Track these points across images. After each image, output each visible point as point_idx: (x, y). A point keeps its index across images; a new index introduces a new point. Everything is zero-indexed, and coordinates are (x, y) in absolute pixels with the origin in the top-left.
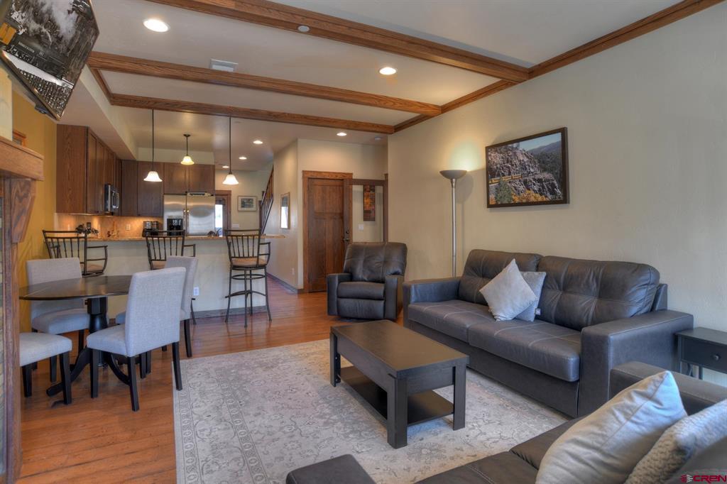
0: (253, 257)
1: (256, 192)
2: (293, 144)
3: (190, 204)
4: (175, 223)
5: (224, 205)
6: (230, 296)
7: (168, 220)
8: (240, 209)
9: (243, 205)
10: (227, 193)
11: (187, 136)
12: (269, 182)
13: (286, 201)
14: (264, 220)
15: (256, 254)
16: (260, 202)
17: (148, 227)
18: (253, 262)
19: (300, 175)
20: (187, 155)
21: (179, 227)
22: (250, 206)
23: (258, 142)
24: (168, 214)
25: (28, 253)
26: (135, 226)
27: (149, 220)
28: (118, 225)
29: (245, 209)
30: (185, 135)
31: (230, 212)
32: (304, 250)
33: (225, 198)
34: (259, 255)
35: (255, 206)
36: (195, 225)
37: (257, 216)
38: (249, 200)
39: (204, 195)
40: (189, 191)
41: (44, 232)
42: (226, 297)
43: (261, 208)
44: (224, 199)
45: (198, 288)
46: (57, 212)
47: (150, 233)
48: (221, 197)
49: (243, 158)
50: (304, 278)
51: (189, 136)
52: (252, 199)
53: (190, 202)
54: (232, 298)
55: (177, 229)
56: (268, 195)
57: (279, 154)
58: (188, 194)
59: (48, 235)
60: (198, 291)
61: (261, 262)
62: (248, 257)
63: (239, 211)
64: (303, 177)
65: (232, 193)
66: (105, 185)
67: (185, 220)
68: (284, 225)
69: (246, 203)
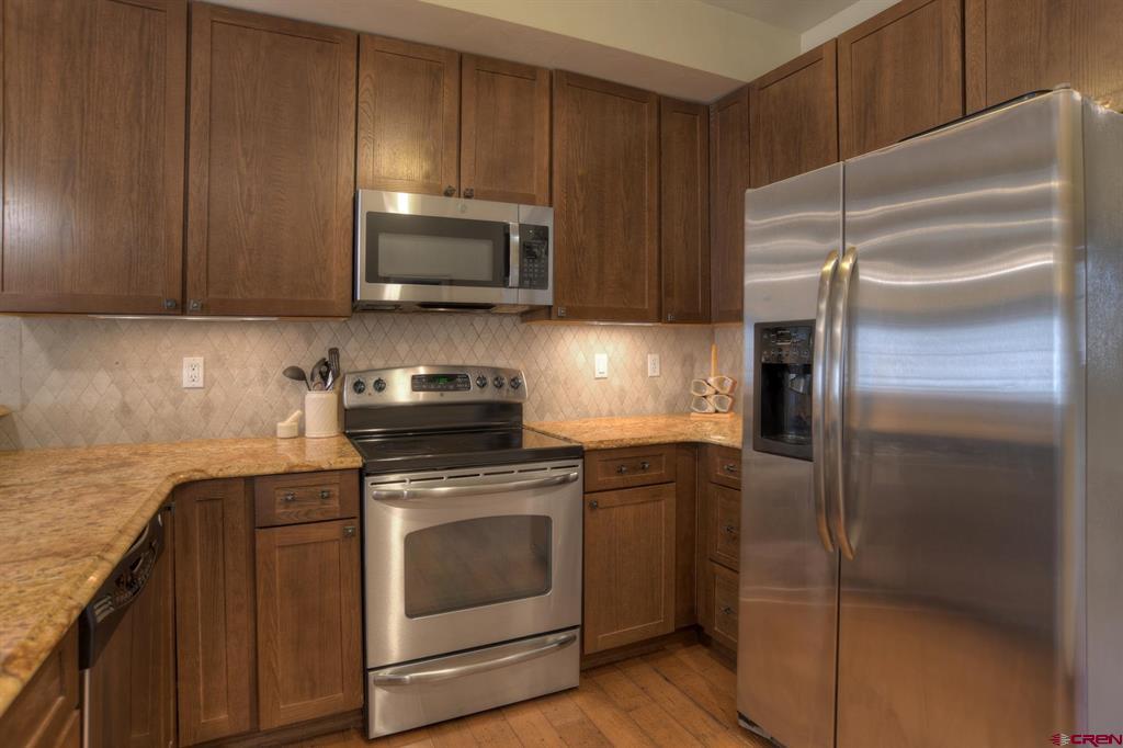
7: (756, 328)
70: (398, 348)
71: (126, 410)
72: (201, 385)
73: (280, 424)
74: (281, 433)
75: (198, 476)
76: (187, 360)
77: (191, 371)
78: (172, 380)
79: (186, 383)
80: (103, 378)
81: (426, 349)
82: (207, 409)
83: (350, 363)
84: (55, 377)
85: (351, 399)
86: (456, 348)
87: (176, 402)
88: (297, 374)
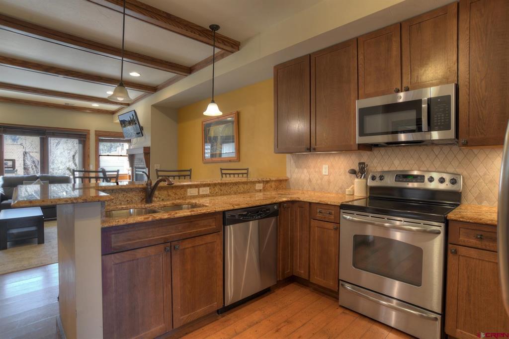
70: (394, 162)
71: (310, 180)
72: (327, 174)
73: (347, 190)
74: (347, 193)
75: (297, 199)
76: (324, 166)
77: (325, 170)
78: (320, 172)
79: (324, 173)
80: (305, 171)
81: (408, 163)
82: (329, 182)
83: (374, 168)
84: (296, 170)
85: (371, 183)
86: (423, 163)
87: (321, 179)
88: (353, 172)
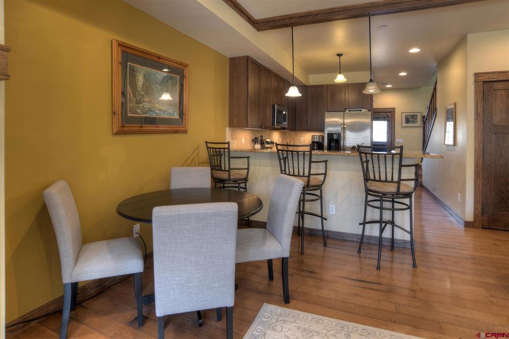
0: (392, 181)
1: (420, 107)
2: (461, 42)
3: (347, 121)
4: (335, 137)
5: (388, 121)
6: (364, 223)
7: (328, 134)
8: (404, 125)
9: (407, 121)
10: (390, 110)
11: (339, 55)
12: (433, 95)
13: (451, 115)
14: (427, 133)
15: (396, 178)
16: (424, 117)
17: (316, 140)
18: (392, 188)
19: (471, 79)
20: (340, 73)
21: (337, 141)
22: (414, 122)
23: (415, 50)
24: (328, 130)
25: (194, 159)
26: (306, 138)
27: (317, 134)
28: (295, 138)
29: (411, 125)
30: (338, 55)
31: (394, 128)
32: (477, 174)
33: (389, 114)
34: (400, 180)
35: (419, 122)
36: (351, 139)
37: (421, 130)
38: (413, 116)
39: (361, 111)
40: (349, 108)
41: (207, 143)
42: (360, 224)
43: (424, 123)
44: (388, 116)
45: (334, 206)
46: (229, 127)
47: (317, 145)
48: (385, 114)
49: (403, 74)
50: (476, 209)
51: (341, 55)
52: (417, 115)
53: (347, 119)
54: (367, 226)
55: (335, 143)
56: (432, 109)
57: (443, 61)
58: (347, 111)
59: (209, 145)
60: (334, 210)
61: (403, 189)
62: (386, 181)
63: (402, 127)
64: (476, 82)
65: (396, 110)
66: (273, 105)
67: (342, 134)
68: (449, 140)
69: (410, 119)
